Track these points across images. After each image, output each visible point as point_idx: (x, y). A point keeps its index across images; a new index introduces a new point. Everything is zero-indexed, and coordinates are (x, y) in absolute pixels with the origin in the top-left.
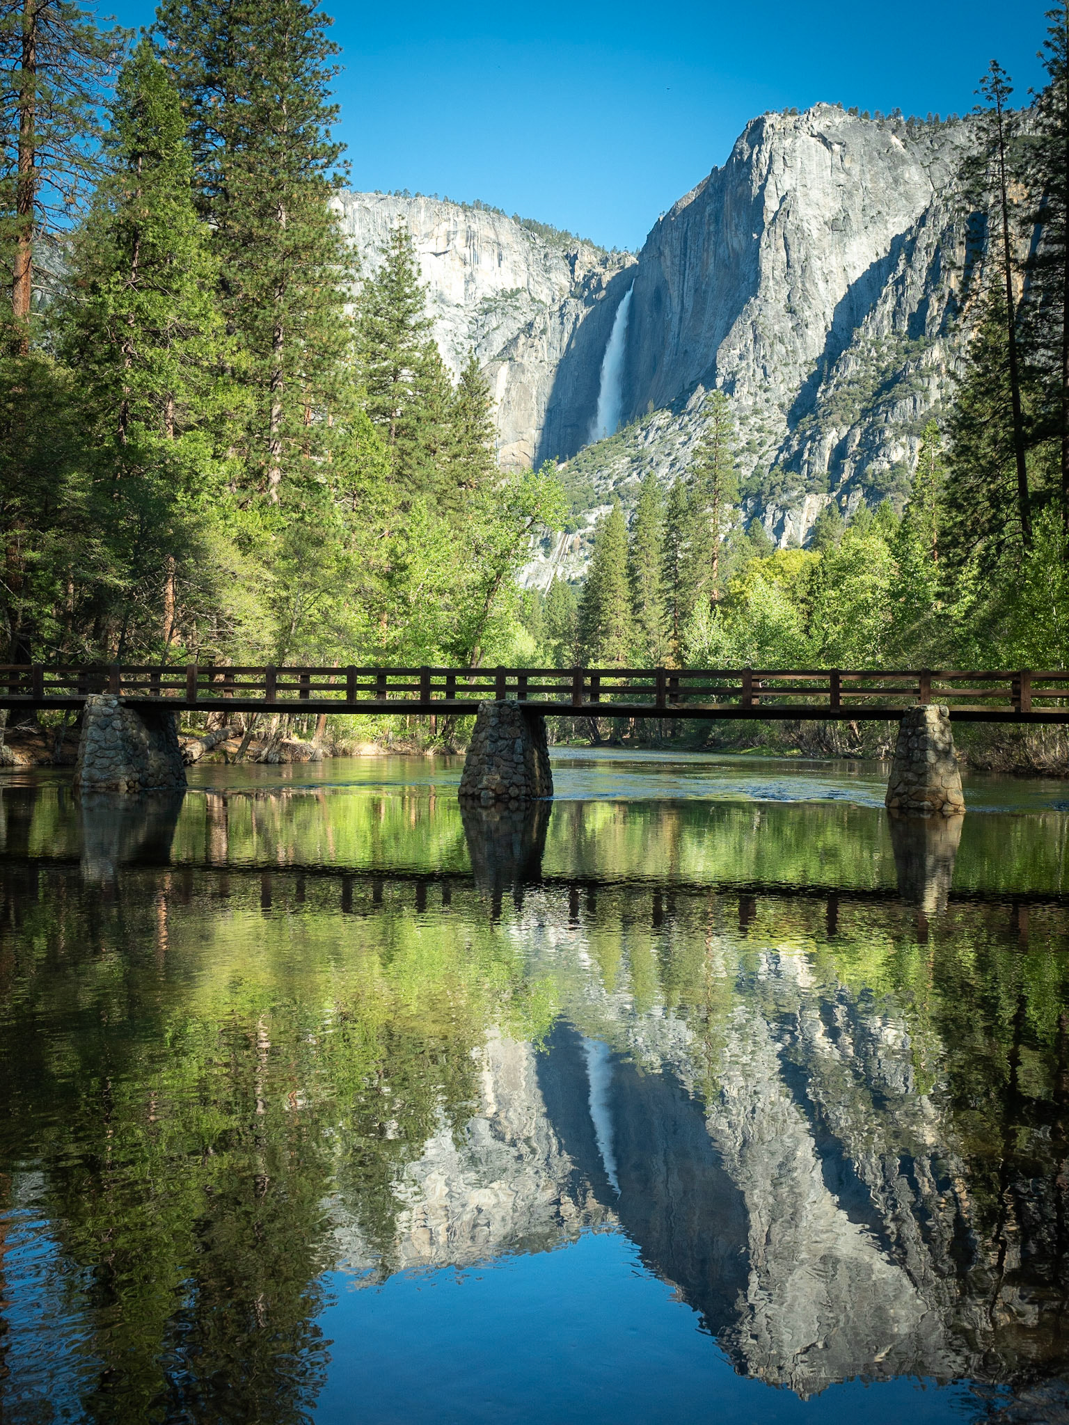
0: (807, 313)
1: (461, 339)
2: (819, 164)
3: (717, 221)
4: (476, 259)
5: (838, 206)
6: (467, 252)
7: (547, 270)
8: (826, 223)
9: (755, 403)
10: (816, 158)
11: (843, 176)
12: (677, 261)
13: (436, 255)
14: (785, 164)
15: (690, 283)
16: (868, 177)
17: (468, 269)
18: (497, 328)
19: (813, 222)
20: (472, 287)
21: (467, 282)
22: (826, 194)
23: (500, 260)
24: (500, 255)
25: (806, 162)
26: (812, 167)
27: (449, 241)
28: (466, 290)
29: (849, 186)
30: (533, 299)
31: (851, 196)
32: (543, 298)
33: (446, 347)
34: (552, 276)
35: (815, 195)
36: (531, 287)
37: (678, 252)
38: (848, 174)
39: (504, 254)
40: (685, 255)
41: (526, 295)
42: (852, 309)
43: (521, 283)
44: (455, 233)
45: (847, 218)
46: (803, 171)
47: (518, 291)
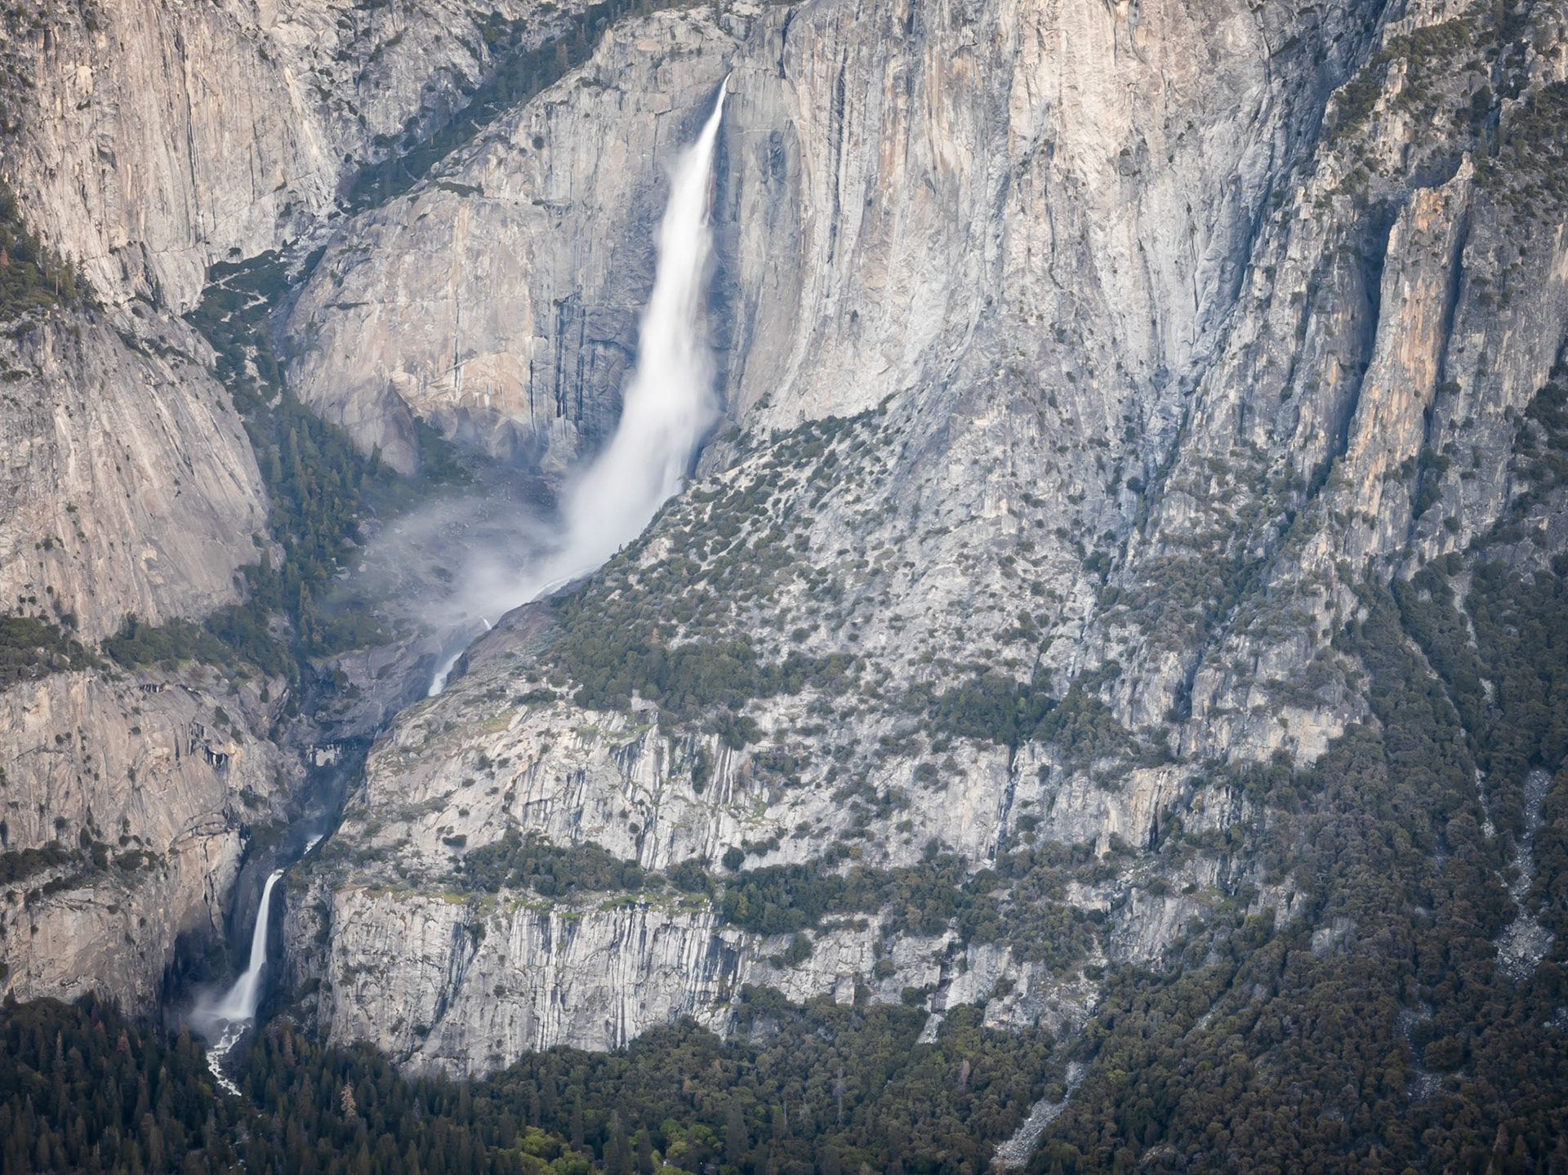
0: (1088, 344)
2: (1097, 45)
3: (909, 90)
5: (1124, 123)
8: (1109, 161)
9: (1021, 530)
10: (1091, 32)
11: (1134, 64)
12: (824, 116)
14: (1041, 44)
15: (850, 170)
16: (1173, 58)
19: (1090, 157)
22: (1109, 104)
25: (1075, 39)
26: (1085, 49)
29: (1144, 83)
31: (1148, 100)
33: (304, 87)
35: (1092, 105)
37: (826, 102)
38: (1143, 61)
40: (841, 113)
42: (1154, 323)
45: (1143, 147)
46: (1071, 59)
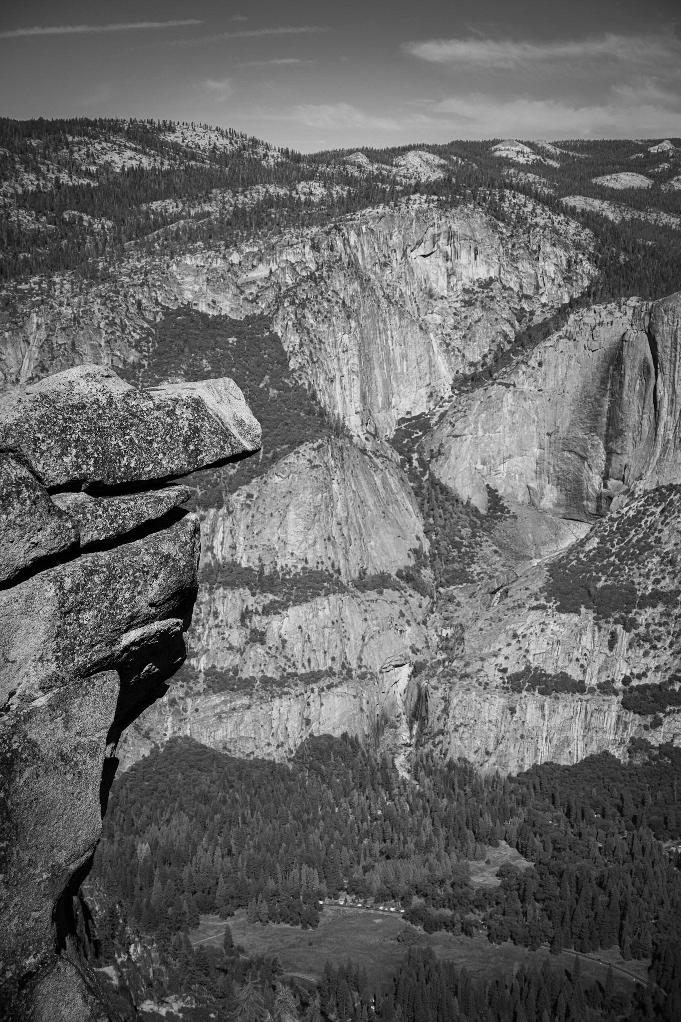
1: (449, 330)
4: (457, 254)
6: (448, 249)
7: (515, 260)
13: (424, 256)
17: (449, 264)
18: (479, 320)
20: (454, 280)
21: (449, 276)
23: (476, 254)
24: (476, 250)
27: (434, 243)
28: (449, 283)
30: (504, 287)
32: (512, 285)
33: (439, 341)
34: (519, 265)
36: (502, 276)
39: (479, 248)
41: (498, 285)
43: (493, 274)
44: (439, 235)
47: (491, 280)
